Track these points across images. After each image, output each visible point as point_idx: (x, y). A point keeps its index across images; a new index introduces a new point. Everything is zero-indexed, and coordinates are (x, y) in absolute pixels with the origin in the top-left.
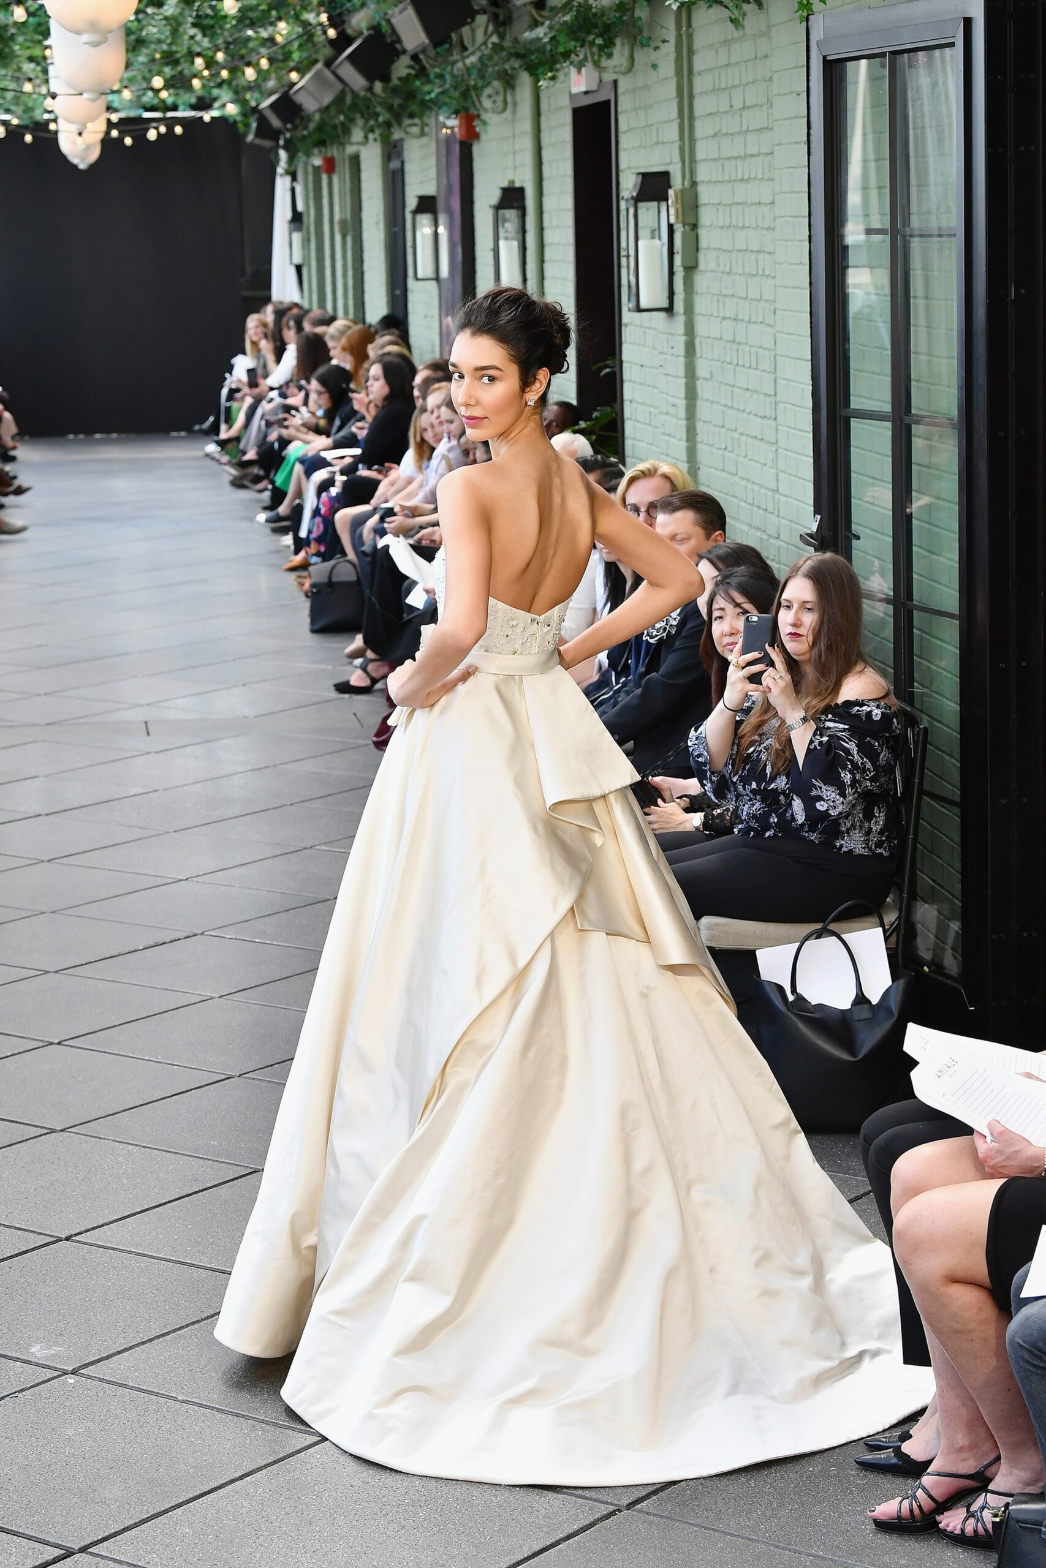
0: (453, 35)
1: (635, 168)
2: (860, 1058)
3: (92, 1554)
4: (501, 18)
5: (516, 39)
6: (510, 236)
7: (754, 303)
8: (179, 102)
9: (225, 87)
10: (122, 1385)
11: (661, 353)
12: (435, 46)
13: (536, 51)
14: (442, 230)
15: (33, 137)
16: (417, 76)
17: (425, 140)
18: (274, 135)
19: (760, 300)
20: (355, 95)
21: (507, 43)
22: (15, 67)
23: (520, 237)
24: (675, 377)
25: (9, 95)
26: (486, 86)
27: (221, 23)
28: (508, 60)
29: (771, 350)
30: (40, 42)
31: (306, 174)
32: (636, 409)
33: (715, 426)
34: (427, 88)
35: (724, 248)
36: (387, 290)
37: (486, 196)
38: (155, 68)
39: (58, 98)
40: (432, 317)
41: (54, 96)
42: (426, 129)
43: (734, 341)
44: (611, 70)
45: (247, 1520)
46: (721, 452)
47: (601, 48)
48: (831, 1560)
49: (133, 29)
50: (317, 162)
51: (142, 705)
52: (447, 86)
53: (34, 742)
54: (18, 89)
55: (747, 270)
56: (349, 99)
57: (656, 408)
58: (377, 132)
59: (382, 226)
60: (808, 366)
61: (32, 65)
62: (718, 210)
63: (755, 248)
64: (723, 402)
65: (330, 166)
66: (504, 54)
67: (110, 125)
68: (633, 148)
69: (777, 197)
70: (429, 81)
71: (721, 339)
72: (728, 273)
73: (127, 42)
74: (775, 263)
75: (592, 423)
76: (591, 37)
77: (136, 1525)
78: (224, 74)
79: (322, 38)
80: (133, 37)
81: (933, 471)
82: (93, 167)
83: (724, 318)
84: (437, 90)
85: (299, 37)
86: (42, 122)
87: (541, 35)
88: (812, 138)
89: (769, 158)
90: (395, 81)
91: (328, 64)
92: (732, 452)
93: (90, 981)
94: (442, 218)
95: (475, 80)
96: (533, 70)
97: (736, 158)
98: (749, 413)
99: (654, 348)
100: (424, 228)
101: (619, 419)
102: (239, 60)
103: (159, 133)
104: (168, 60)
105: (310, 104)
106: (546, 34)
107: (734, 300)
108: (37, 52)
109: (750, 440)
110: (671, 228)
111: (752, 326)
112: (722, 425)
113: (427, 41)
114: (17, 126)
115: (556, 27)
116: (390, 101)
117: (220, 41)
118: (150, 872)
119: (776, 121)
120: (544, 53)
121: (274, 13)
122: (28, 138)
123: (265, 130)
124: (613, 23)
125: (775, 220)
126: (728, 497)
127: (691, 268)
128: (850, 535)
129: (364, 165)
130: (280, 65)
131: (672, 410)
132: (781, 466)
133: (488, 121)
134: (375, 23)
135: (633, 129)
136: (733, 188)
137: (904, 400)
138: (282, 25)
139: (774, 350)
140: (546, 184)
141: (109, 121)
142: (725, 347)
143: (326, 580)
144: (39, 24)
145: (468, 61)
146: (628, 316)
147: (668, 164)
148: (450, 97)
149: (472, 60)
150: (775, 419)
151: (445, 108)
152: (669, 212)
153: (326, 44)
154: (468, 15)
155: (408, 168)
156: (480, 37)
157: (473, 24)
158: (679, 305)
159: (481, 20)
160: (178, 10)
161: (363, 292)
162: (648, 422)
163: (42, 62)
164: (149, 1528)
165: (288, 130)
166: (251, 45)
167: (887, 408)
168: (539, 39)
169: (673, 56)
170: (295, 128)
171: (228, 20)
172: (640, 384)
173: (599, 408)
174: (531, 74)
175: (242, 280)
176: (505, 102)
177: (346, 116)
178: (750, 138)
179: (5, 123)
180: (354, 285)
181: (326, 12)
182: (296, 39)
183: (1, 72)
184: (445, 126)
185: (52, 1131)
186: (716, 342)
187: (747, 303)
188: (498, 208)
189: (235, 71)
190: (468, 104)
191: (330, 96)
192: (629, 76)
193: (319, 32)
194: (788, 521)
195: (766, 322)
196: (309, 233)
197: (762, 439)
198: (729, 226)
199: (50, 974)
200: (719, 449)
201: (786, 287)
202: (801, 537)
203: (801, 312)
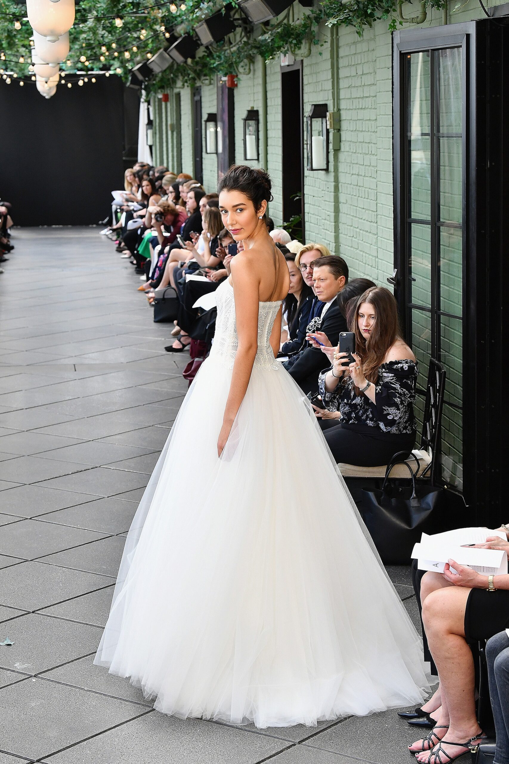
0: (226, 38)
1: (311, 102)
2: (413, 528)
4: (248, 29)
5: (255, 39)
6: (252, 133)
7: (367, 167)
8: (94, 67)
9: (116, 60)
10: (58, 683)
11: (322, 190)
12: (217, 42)
13: (264, 45)
14: (219, 129)
15: (24, 83)
16: (208, 56)
17: (211, 86)
18: (140, 83)
19: (370, 166)
20: (178, 65)
21: (251, 41)
22: (15, 50)
23: (256, 134)
24: (329, 202)
25: (13, 63)
26: (241, 62)
27: (114, 30)
28: (251, 49)
29: (373, 189)
30: (28, 38)
31: (154, 102)
32: (311, 217)
33: (348, 225)
34: (212, 61)
35: (353, 141)
36: (193, 158)
37: (240, 114)
38: (83, 51)
39: (36, 66)
40: (214, 171)
41: (33, 65)
42: (212, 81)
43: (357, 185)
44: (300, 55)
45: (117, 748)
46: (351, 238)
47: (295, 45)
49: (72, 32)
50: (160, 96)
51: (72, 357)
52: (222, 61)
53: (21, 374)
54: (17, 60)
55: (364, 152)
56: (175, 66)
57: (320, 217)
58: (189, 82)
59: (190, 127)
60: (391, 198)
61: (24, 49)
62: (350, 122)
63: (368, 141)
64: (352, 214)
65: (166, 98)
66: (249, 46)
67: (61, 78)
68: (310, 92)
69: (378, 117)
70: (214, 59)
71: (351, 184)
72: (355, 153)
73: (70, 39)
74: (377, 148)
75: (290, 223)
76: (290, 40)
77: (64, 749)
78: (116, 54)
79: (163, 38)
80: (72, 36)
81: (450, 249)
82: (52, 97)
83: (352, 174)
84: (217, 63)
85: (152, 37)
86: (29, 75)
87: (267, 38)
88: (394, 90)
89: (374, 98)
90: (197, 59)
91: (166, 50)
92: (356, 238)
93: (46, 489)
94: (219, 124)
95: (235, 59)
96: (262, 54)
97: (359, 98)
98: (364, 220)
99: (319, 188)
100: (211, 129)
101: (302, 221)
102: (123, 47)
103: (84, 82)
104: (89, 48)
105: (157, 69)
106: (269, 38)
107: (358, 166)
108: (26, 43)
109: (364, 233)
110: (328, 132)
111: (366, 178)
112: (351, 224)
113: (212, 40)
114: (17, 78)
115: (275, 34)
116: (195, 68)
117: (114, 38)
118: (75, 437)
119: (378, 81)
120: (268, 46)
121: (140, 25)
122: (22, 84)
123: (135, 81)
124: (301, 33)
125: (377, 128)
126: (354, 260)
127: (337, 150)
128: (411, 279)
129: (182, 98)
130: (143, 50)
131: (328, 218)
132: (379, 245)
133: (241, 79)
134: (188, 31)
135: (310, 83)
136: (357, 112)
137: (437, 214)
138: (143, 32)
139: (376, 190)
140: (269, 108)
141: (60, 75)
142: (353, 188)
143: (162, 297)
144: (28, 30)
145: (232, 50)
146: (307, 173)
147: (326, 100)
148: (223, 67)
149: (234, 49)
150: (377, 223)
151: (221, 72)
152: (328, 122)
153: (165, 40)
154: (232, 28)
155: (203, 100)
156: (238, 39)
157: (235, 32)
158: (331, 168)
159: (239, 30)
160: (94, 24)
161: (181, 159)
162: (316, 223)
163: (28, 48)
164: (70, 751)
165: (146, 81)
166: (129, 40)
167: (429, 218)
168: (266, 40)
169: (330, 49)
170: (150, 80)
171: (118, 29)
172: (313, 205)
173: (293, 216)
174: (262, 56)
175: (124, 152)
176: (250, 69)
177: (174, 75)
178: (366, 88)
179: (10, 76)
180: (177, 155)
181: (164, 25)
182: (150, 38)
183: (9, 52)
184: (221, 80)
185: (27, 561)
186: (349, 186)
187: (364, 167)
188: (245, 120)
189: (121, 53)
190: (232, 70)
191: (166, 65)
192: (309, 58)
193: (161, 35)
194: (382, 272)
195: (373, 176)
196: (156, 130)
197: (370, 232)
198: (356, 130)
199: (26, 486)
200: (350, 236)
201: (382, 160)
202: (388, 279)
203: (389, 172)
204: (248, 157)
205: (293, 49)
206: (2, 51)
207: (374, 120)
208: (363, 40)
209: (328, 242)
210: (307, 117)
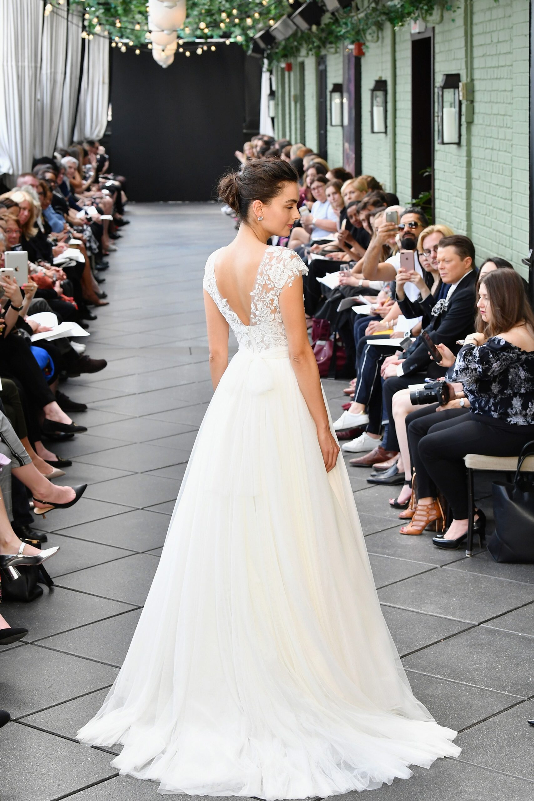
0: (353, 4)
1: (443, 71)
5: (384, 5)
6: (379, 105)
7: (502, 141)
8: (214, 34)
9: (237, 27)
11: (454, 165)
12: (343, 8)
13: (394, 11)
14: (345, 100)
15: (141, 52)
16: (334, 23)
17: (337, 55)
18: (262, 51)
19: (504, 140)
20: (302, 32)
21: (379, 7)
22: (131, 16)
23: (384, 105)
24: (461, 177)
25: (128, 31)
26: (369, 29)
28: (379, 16)
29: (508, 165)
30: (144, 4)
31: (277, 71)
32: (441, 194)
33: (481, 203)
34: (338, 29)
35: (487, 113)
36: (317, 131)
37: (367, 84)
38: (202, 18)
39: (152, 33)
40: (339, 144)
41: (150, 32)
42: (338, 50)
43: (491, 160)
44: (431, 22)
46: (484, 216)
47: (427, 11)
48: (525, 780)
50: (283, 65)
51: (187, 339)
52: (349, 29)
53: (134, 357)
54: (133, 27)
55: (498, 124)
56: (299, 34)
57: (451, 193)
58: (314, 51)
59: (315, 98)
60: (528, 173)
61: (140, 16)
62: (484, 94)
63: (503, 113)
64: (485, 191)
65: (289, 67)
66: (378, 13)
67: (179, 46)
68: (442, 61)
69: (514, 87)
70: (340, 26)
71: (484, 159)
72: (489, 126)
73: (187, 5)
74: (512, 121)
75: (419, 200)
76: (421, 5)
78: (237, 21)
79: (286, 3)
80: (191, 2)
82: (170, 67)
83: (486, 148)
84: (343, 31)
85: (275, 2)
86: (145, 43)
87: (397, 3)
89: (510, 68)
90: (323, 26)
91: (289, 16)
92: (489, 216)
93: (158, 478)
94: (345, 95)
95: (363, 26)
96: (393, 21)
97: (494, 67)
98: (498, 197)
99: (451, 163)
100: (336, 100)
101: (432, 199)
102: (245, 13)
103: (203, 50)
104: (208, 14)
105: (280, 37)
106: (399, 3)
107: (492, 139)
108: (142, 9)
109: (498, 211)
110: (460, 103)
111: (500, 153)
112: (484, 202)
113: (339, 6)
114: (133, 46)
116: (320, 35)
117: (235, 4)
118: (190, 423)
120: (398, 12)
122: (138, 52)
123: (257, 49)
125: (513, 99)
126: (487, 239)
127: (470, 123)
129: (306, 68)
130: (265, 16)
131: (459, 195)
132: (514, 224)
133: (369, 46)
135: (442, 52)
136: (492, 83)
139: (511, 165)
140: (398, 79)
141: (178, 44)
142: (486, 163)
146: (438, 146)
147: (460, 70)
148: (350, 34)
149: (361, 15)
150: (511, 200)
151: (348, 40)
152: (461, 93)
153: (288, 6)
155: (329, 69)
156: (366, 4)
158: (464, 141)
161: (305, 133)
162: (447, 200)
163: (145, 14)
165: (269, 49)
166: (251, 6)
168: (395, 6)
169: (463, 15)
170: (272, 48)
172: (444, 181)
173: (422, 193)
174: (391, 23)
175: (244, 125)
176: (378, 37)
177: (298, 43)
178: (501, 57)
179: (126, 44)
180: (300, 128)
182: (273, 4)
183: (124, 19)
184: (348, 49)
185: (138, 553)
186: (482, 160)
187: (498, 141)
188: (373, 90)
189: (242, 20)
190: (359, 38)
191: (290, 32)
192: (441, 25)
194: (516, 252)
195: (508, 151)
196: (278, 101)
197: (504, 210)
198: (490, 102)
199: (138, 474)
200: (483, 215)
201: (518, 133)
202: (523, 260)
203: (525, 146)
204: (376, 130)
205: (424, 15)
206: (117, 17)
207: (509, 91)
208: (499, 5)
209: (459, 221)
210: (438, 88)
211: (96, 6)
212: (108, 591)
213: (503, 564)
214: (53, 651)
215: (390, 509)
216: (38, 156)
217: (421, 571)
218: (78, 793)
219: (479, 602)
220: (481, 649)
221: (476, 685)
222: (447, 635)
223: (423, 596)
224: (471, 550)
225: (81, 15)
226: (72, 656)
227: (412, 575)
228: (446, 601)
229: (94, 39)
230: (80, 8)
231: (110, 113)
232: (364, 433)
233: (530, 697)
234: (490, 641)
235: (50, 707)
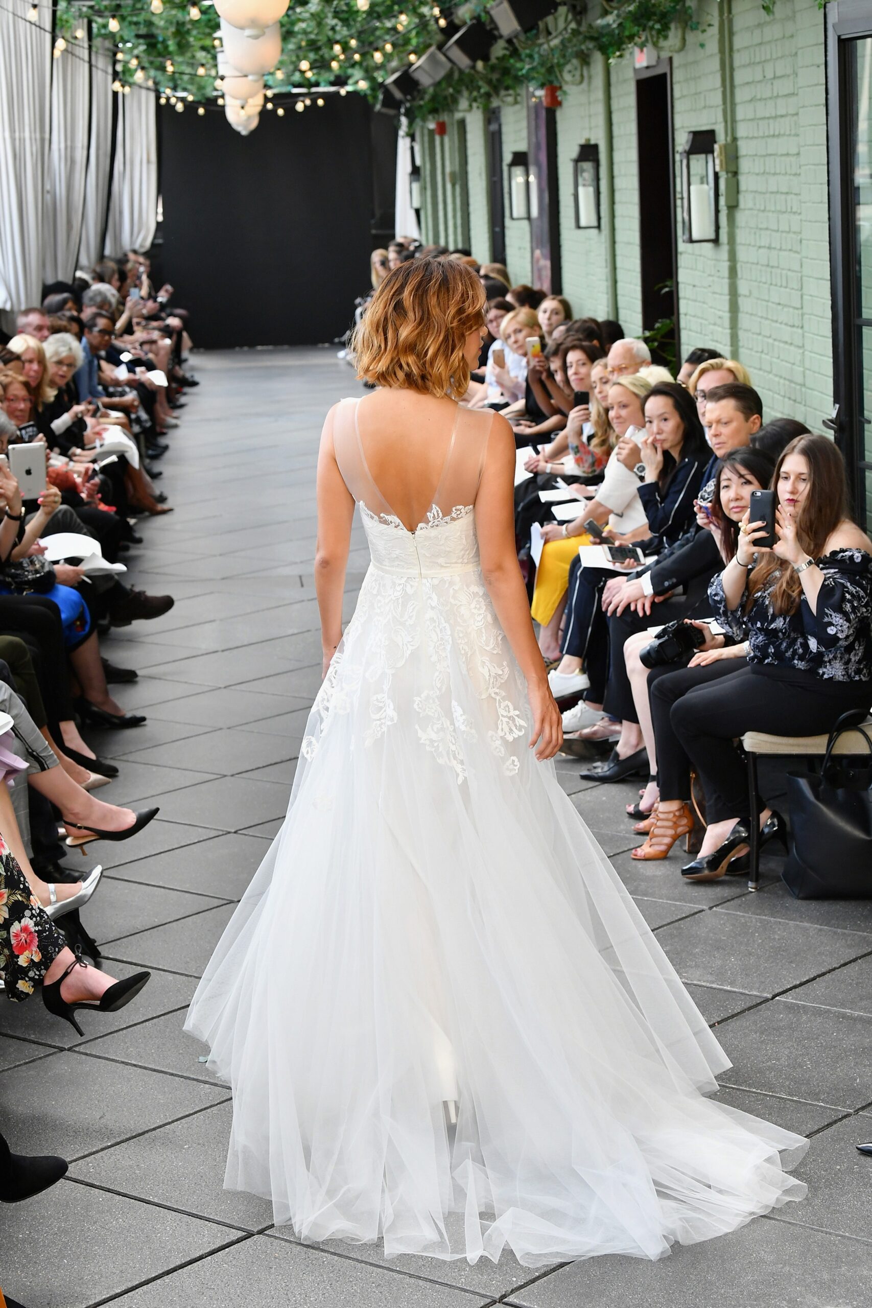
0: (541, 24)
1: (687, 127)
3: (267, 1235)
4: (578, 8)
5: (590, 25)
6: (587, 183)
7: (784, 234)
8: (321, 79)
9: (357, 67)
11: (710, 275)
12: (526, 32)
13: (607, 34)
14: (532, 178)
15: (206, 110)
16: (511, 56)
17: (518, 107)
18: (397, 105)
19: (789, 232)
20: (461, 72)
22: (190, 55)
23: (595, 184)
24: (721, 294)
25: (186, 78)
26: (567, 64)
27: (354, 16)
28: (585, 42)
29: (795, 271)
30: (210, 35)
31: (422, 135)
32: (689, 321)
33: (753, 333)
34: (519, 65)
35: (760, 190)
36: (489, 228)
37: (567, 151)
38: (301, 54)
39: (226, 80)
40: (525, 249)
41: (222, 78)
42: (519, 98)
43: (768, 265)
44: (667, 49)
46: (758, 354)
47: (659, 32)
48: (855, 1239)
49: (284, 23)
50: (432, 126)
51: (296, 563)
52: (535, 64)
53: (212, 593)
54: (193, 72)
55: (778, 208)
56: (456, 75)
57: (706, 320)
58: (479, 100)
59: (484, 176)
60: (828, 285)
61: (203, 54)
62: (754, 160)
63: (785, 190)
64: (760, 314)
65: (442, 129)
66: (581, 37)
67: (267, 99)
68: (685, 111)
69: (802, 149)
70: (521, 60)
71: (757, 264)
72: (764, 211)
73: (281, 34)
74: (801, 202)
75: (655, 332)
76: (651, 23)
78: (357, 57)
79: (435, 27)
80: (284, 29)
82: (253, 133)
83: (760, 247)
84: (527, 67)
85: (417, 26)
86: (212, 98)
87: (611, 22)
88: (830, 102)
89: (795, 118)
90: (493, 60)
91: (440, 47)
92: (767, 354)
93: (258, 783)
94: (533, 169)
95: (557, 59)
96: (604, 50)
97: (768, 118)
98: (781, 323)
99: (704, 272)
100: (518, 178)
101: (676, 327)
102: (368, 45)
103: (305, 106)
104: (312, 47)
105: (425, 80)
106: (614, 21)
107: (768, 232)
108: (207, 42)
109: (782, 345)
110: (716, 176)
111: (782, 253)
112: (758, 331)
113: (519, 28)
114: (193, 102)
115: (623, 15)
116: (489, 76)
117: (353, 31)
118: (305, 695)
119: (800, 88)
120: (613, 36)
121: (396, 8)
122: (201, 111)
123: (389, 101)
124: (668, 12)
125: (800, 168)
127: (733, 207)
128: (863, 419)
129: (469, 128)
130: (401, 49)
131: (719, 321)
132: (807, 365)
133: (568, 91)
134: (476, 14)
135: (685, 96)
136: (766, 143)
138: (403, 18)
139: (801, 272)
140: (615, 141)
141: (265, 96)
142: (761, 271)
144: (210, 20)
145: (552, 44)
146: (682, 246)
147: (714, 124)
148: (537, 73)
149: (555, 42)
150: (802, 327)
151: (534, 82)
152: (715, 162)
153: (438, 31)
154: (550, 7)
155: (505, 129)
156: (561, 24)
157: (557, 14)
158: (724, 237)
159: (563, 10)
160: (320, 8)
161: (469, 230)
162: (699, 331)
163: (211, 51)
165: (408, 101)
166: (378, 33)
168: (609, 25)
169: (717, 37)
170: (413, 99)
171: (360, 14)
172: (693, 300)
173: (660, 320)
174: (603, 54)
175: (373, 222)
176: (582, 76)
177: (454, 89)
178: (780, 101)
179: (183, 100)
180: (462, 224)
181: (438, 6)
182: (414, 28)
183: (179, 59)
184: (534, 96)
185: (231, 902)
186: (753, 266)
187: (778, 234)
188: (577, 161)
189: (365, 55)
190: (552, 78)
191: (441, 74)
192: (682, 54)
193: (432, 22)
194: (814, 410)
195: (794, 249)
196: (425, 183)
197: (791, 344)
198: (764, 173)
199: (226, 778)
200: (757, 352)
201: (810, 221)
202: (824, 422)
203: (822, 241)
204: (583, 223)
206: (169, 57)
208: (774, 19)
210: (681, 154)
211: (133, 40)
212: (187, 963)
213: (808, 902)
214: (103, 1061)
215: (627, 819)
216: (50, 281)
217: (679, 917)
218: (153, 1283)
219: (772, 962)
220: (778, 1037)
221: (772, 1092)
222: (723, 1015)
223: (684, 955)
224: (756, 881)
225: (111, 54)
226: (134, 1068)
227: (664, 923)
228: (719, 962)
229: (132, 92)
230: (108, 44)
231: (160, 210)
232: (580, 702)
233: (859, 1109)
234: (792, 1023)
235: (102, 1149)
